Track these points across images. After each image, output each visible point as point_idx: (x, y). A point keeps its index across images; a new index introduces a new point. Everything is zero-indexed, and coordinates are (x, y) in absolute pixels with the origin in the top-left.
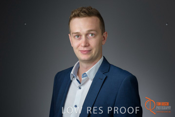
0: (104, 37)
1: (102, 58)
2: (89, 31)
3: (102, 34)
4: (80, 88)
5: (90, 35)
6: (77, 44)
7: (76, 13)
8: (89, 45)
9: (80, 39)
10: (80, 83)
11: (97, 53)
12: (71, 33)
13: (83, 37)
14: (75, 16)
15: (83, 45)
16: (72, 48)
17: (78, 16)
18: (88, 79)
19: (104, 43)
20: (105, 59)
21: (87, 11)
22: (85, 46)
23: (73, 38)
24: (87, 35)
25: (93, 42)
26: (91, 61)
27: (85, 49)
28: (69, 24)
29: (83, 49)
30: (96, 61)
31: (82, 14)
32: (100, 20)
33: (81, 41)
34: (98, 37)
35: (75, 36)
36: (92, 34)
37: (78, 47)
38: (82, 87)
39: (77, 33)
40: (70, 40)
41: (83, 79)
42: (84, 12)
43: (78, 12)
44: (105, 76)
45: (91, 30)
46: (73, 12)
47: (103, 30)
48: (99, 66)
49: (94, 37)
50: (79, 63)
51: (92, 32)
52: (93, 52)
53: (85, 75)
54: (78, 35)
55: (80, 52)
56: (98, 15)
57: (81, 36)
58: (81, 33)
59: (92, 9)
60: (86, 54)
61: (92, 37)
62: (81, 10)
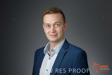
0: (65, 26)
1: (64, 40)
2: (56, 23)
3: (64, 24)
4: (50, 59)
5: (56, 25)
6: (48, 31)
7: (47, 11)
8: (56, 31)
9: (50, 28)
10: (50, 56)
11: (61, 36)
12: (44, 24)
13: (52, 27)
14: (47, 13)
15: (52, 31)
16: (45, 33)
17: (48, 13)
18: (55, 53)
19: (65, 30)
20: (66, 40)
21: (54, 10)
22: (53, 32)
23: (45, 28)
24: (54, 25)
25: (58, 29)
26: (57, 41)
27: (54, 34)
28: (43, 18)
29: (52, 34)
30: (60, 42)
31: (51, 12)
32: (63, 15)
33: (50, 29)
34: (61, 26)
35: (46, 26)
36: (57, 25)
37: (49, 33)
38: (51, 58)
39: (48, 24)
41: (51, 53)
42: (53, 10)
43: (48, 11)
44: (65, 51)
45: (57, 22)
46: (45, 11)
47: (65, 22)
48: (62, 45)
49: (59, 26)
50: (49, 43)
51: (58, 23)
52: (59, 35)
53: (53, 50)
54: (49, 26)
55: (50, 36)
56: (61, 13)
57: (50, 26)
58: (51, 24)
59: (57, 8)
60: (54, 37)
61: (57, 26)
62: (50, 10)
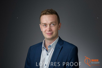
0: (59, 26)
1: (58, 37)
2: (52, 22)
3: (59, 24)
4: (48, 55)
7: (44, 12)
8: (51, 30)
9: (46, 27)
11: (56, 34)
12: (41, 24)
13: (48, 26)
14: (44, 14)
15: (48, 30)
17: (45, 14)
19: (59, 29)
20: (60, 38)
21: (50, 12)
22: (49, 31)
23: (42, 26)
24: (50, 25)
25: (54, 28)
26: (53, 39)
27: (50, 32)
28: (40, 18)
31: (48, 13)
32: (57, 17)
33: (47, 28)
34: (56, 26)
35: (43, 25)
36: (53, 24)
37: (45, 31)
39: (45, 23)
40: (41, 27)
43: (45, 12)
44: (61, 47)
45: (53, 22)
46: (42, 12)
47: (59, 22)
51: (53, 23)
54: (46, 25)
55: (46, 34)
56: (56, 14)
57: (47, 25)
58: (47, 23)
59: (53, 10)
60: (50, 35)
61: (53, 26)
62: (47, 11)
